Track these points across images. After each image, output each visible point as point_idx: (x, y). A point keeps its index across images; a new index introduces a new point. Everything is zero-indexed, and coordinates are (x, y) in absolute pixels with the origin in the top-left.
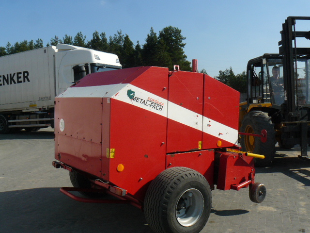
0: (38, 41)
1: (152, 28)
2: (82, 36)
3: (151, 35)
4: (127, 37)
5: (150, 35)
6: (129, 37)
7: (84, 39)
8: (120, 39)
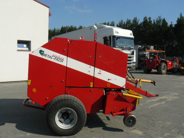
0: (112, 23)
1: (181, 13)
2: (137, 19)
3: (181, 18)
4: (164, 19)
5: (179, 18)
6: (165, 20)
7: (138, 21)
8: (160, 21)
